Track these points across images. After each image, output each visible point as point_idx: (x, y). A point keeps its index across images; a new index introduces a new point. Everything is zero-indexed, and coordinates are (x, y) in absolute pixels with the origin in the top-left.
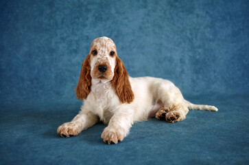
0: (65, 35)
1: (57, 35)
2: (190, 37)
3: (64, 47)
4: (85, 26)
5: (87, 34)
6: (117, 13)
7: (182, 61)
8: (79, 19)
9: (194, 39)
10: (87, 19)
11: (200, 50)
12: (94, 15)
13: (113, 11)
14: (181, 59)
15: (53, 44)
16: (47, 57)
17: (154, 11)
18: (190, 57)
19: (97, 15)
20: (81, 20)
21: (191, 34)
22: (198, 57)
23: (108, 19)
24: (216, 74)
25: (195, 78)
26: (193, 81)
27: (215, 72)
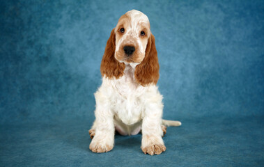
0: (33, 38)
1: (22, 38)
2: (195, 39)
3: (32, 53)
4: (58, 26)
5: (61, 37)
6: (99, 9)
7: (183, 71)
8: (50, 17)
9: (201, 43)
10: (61, 17)
11: (208, 57)
12: (69, 12)
13: (94, 6)
14: (182, 69)
15: (18, 49)
16: (10, 66)
17: (147, 6)
18: (195, 65)
19: (73, 11)
20: (53, 18)
21: (196, 36)
22: (205, 66)
23: (87, 17)
24: (228, 89)
25: (200, 94)
26: (197, 98)
27: (227, 85)
